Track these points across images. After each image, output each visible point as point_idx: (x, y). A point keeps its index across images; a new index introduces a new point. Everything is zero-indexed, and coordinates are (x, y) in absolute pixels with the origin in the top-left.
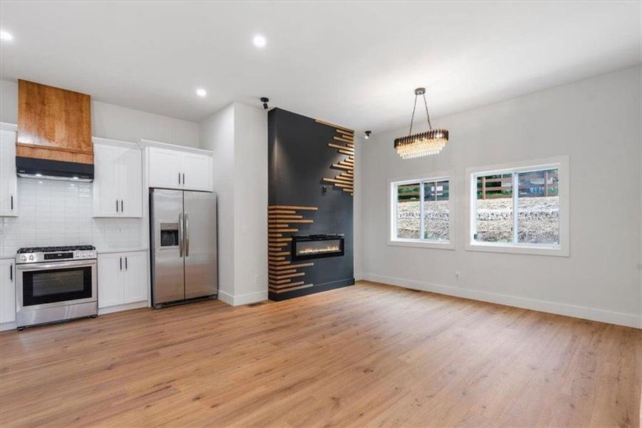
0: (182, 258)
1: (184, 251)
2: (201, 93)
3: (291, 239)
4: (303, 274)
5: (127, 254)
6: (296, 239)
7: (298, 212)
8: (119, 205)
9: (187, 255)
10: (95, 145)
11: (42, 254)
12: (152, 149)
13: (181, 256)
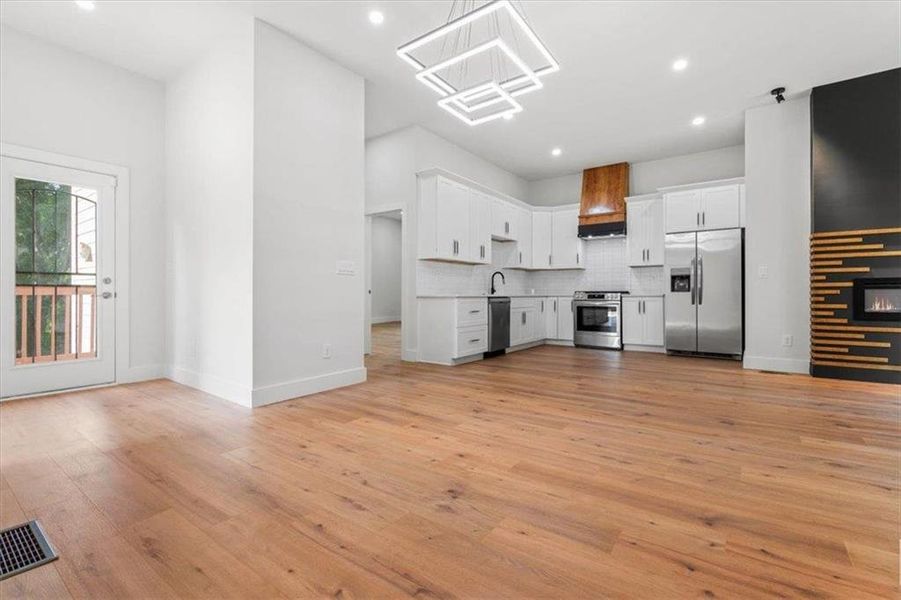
0: (694, 306)
1: (698, 298)
2: (699, 121)
3: (851, 284)
4: (889, 345)
5: (644, 299)
6: (862, 285)
7: (868, 239)
8: (646, 254)
9: (700, 303)
10: (628, 205)
11: (587, 295)
12: (669, 195)
13: (693, 303)
